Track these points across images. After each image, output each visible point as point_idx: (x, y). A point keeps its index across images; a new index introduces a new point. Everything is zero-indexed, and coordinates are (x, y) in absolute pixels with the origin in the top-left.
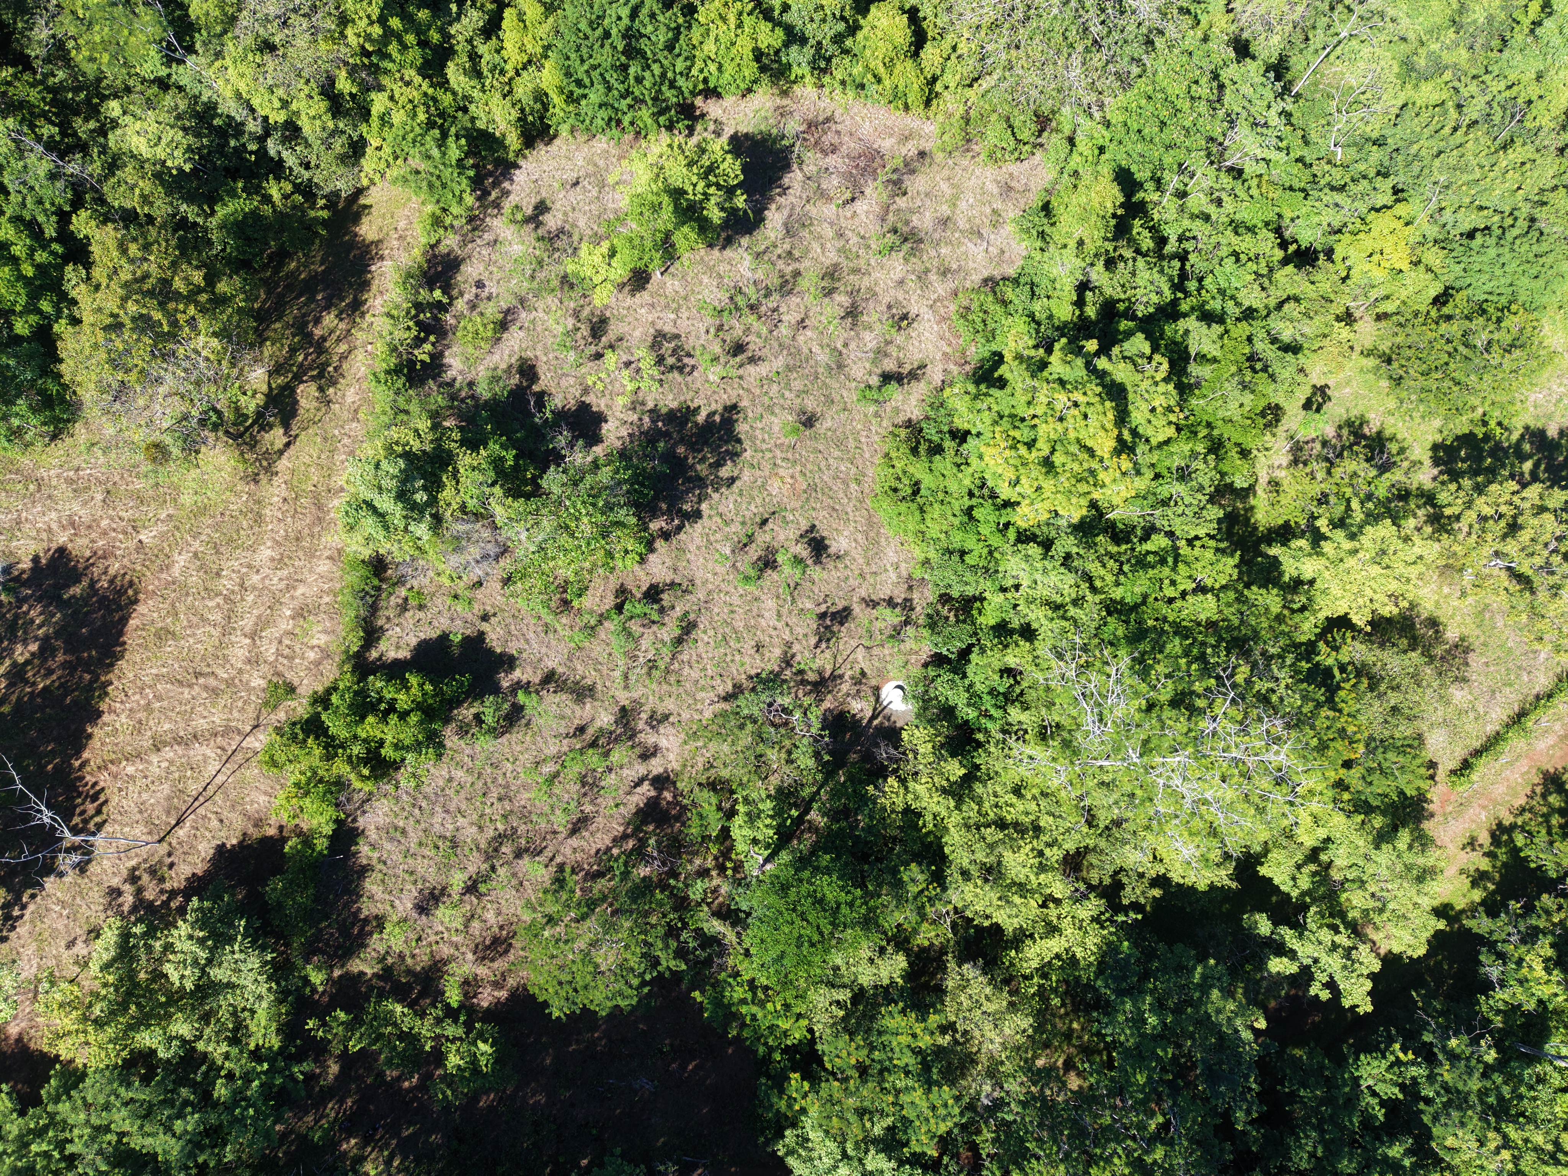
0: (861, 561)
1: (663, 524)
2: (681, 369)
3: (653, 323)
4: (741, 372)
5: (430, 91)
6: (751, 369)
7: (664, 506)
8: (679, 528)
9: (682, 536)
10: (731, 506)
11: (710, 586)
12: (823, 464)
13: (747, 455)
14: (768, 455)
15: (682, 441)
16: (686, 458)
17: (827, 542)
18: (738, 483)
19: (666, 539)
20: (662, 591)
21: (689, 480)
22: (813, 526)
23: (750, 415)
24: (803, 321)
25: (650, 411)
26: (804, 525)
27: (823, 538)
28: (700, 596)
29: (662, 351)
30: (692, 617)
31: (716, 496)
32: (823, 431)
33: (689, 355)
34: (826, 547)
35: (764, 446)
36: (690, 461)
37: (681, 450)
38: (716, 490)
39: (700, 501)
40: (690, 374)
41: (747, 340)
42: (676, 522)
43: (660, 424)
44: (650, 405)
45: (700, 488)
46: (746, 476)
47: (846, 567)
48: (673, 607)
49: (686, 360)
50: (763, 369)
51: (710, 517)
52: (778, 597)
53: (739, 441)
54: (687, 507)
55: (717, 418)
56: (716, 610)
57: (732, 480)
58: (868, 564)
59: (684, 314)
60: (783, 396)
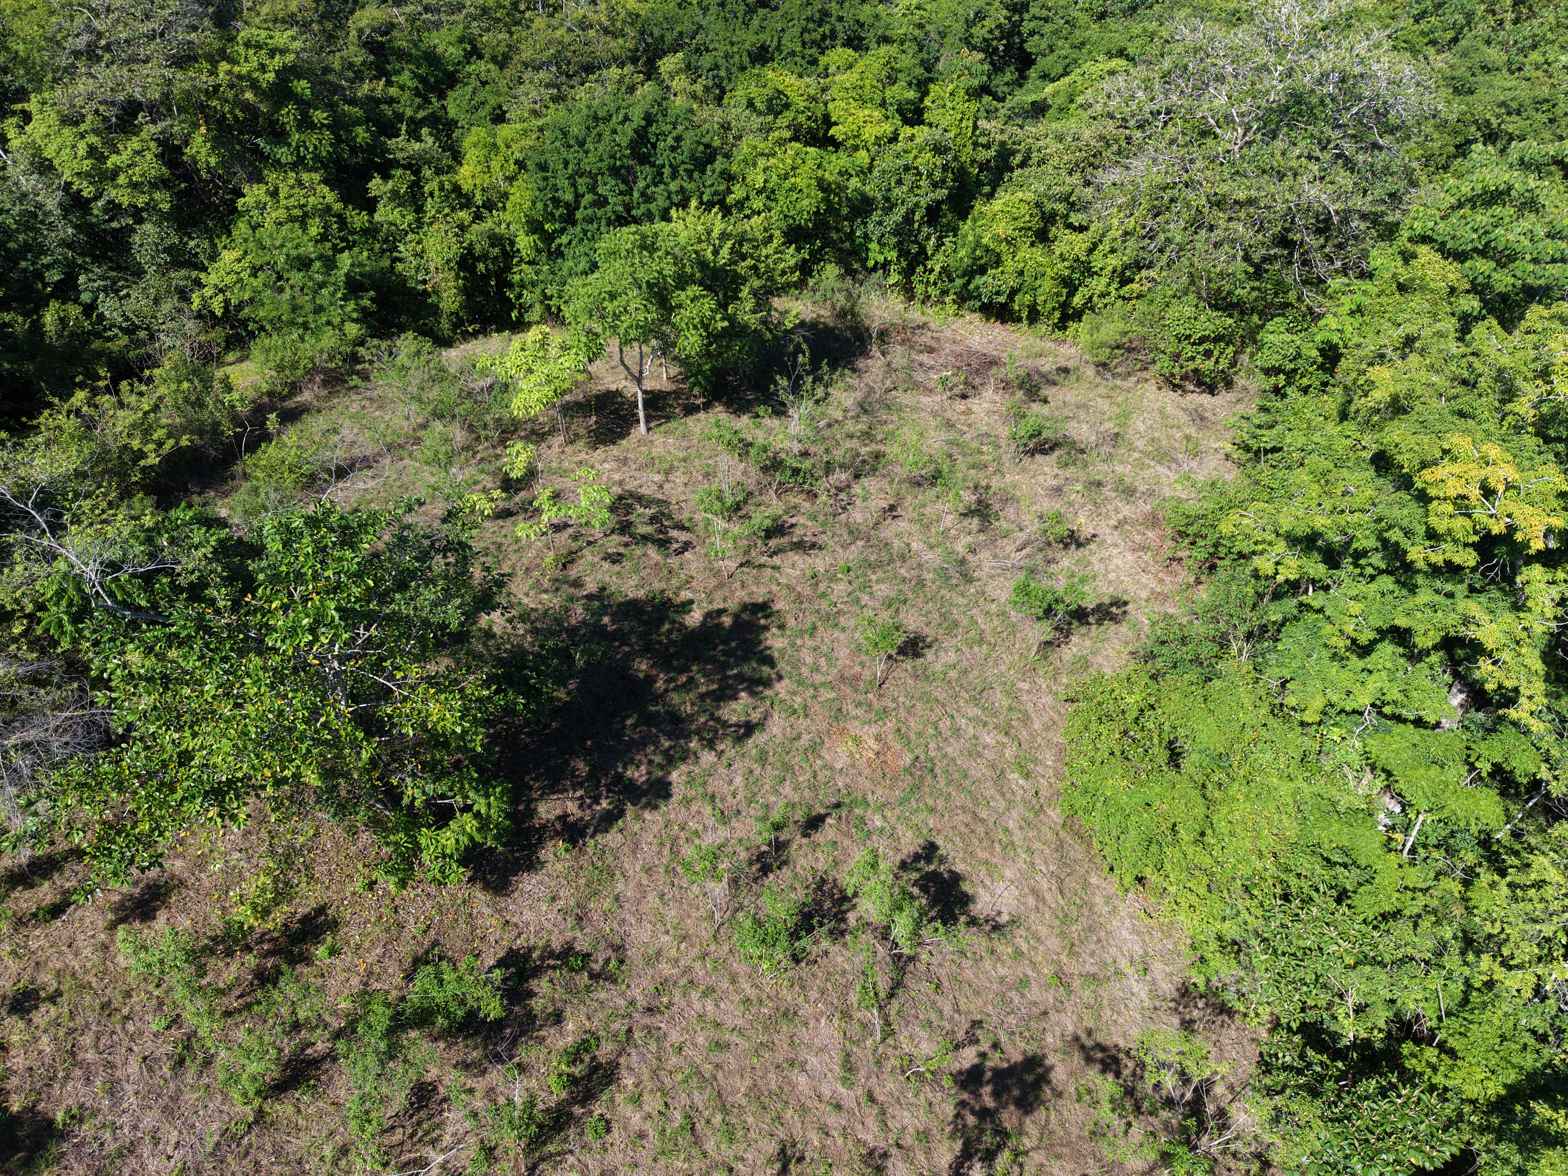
0: (1053, 943)
1: (572, 807)
2: (663, 544)
3: (621, 483)
4: (777, 560)
5: (338, 206)
6: (795, 557)
7: (582, 767)
8: (608, 821)
9: (612, 838)
10: (739, 780)
11: (666, 969)
12: (945, 725)
13: (782, 688)
14: (827, 695)
15: (647, 649)
16: (650, 680)
17: (966, 887)
18: (759, 738)
19: (573, 841)
20: (537, 972)
21: (649, 719)
22: (930, 850)
23: (791, 622)
24: (892, 508)
25: (590, 597)
26: (910, 844)
27: (956, 878)
28: (636, 992)
29: (632, 518)
30: (605, 1051)
31: (708, 757)
32: (938, 667)
33: (681, 527)
34: (966, 900)
35: (818, 678)
36: (660, 685)
37: (642, 666)
38: (711, 745)
39: (670, 761)
40: (679, 552)
41: (793, 521)
42: (604, 804)
43: (606, 620)
44: (591, 587)
45: (670, 736)
46: (777, 726)
47: (1018, 953)
48: (558, 1018)
49: (674, 533)
50: (819, 562)
51: (687, 802)
52: (846, 1015)
53: (770, 661)
54: (638, 774)
55: (727, 621)
56: (675, 1037)
57: (749, 729)
58: (1072, 952)
59: (679, 478)
60: (858, 600)
